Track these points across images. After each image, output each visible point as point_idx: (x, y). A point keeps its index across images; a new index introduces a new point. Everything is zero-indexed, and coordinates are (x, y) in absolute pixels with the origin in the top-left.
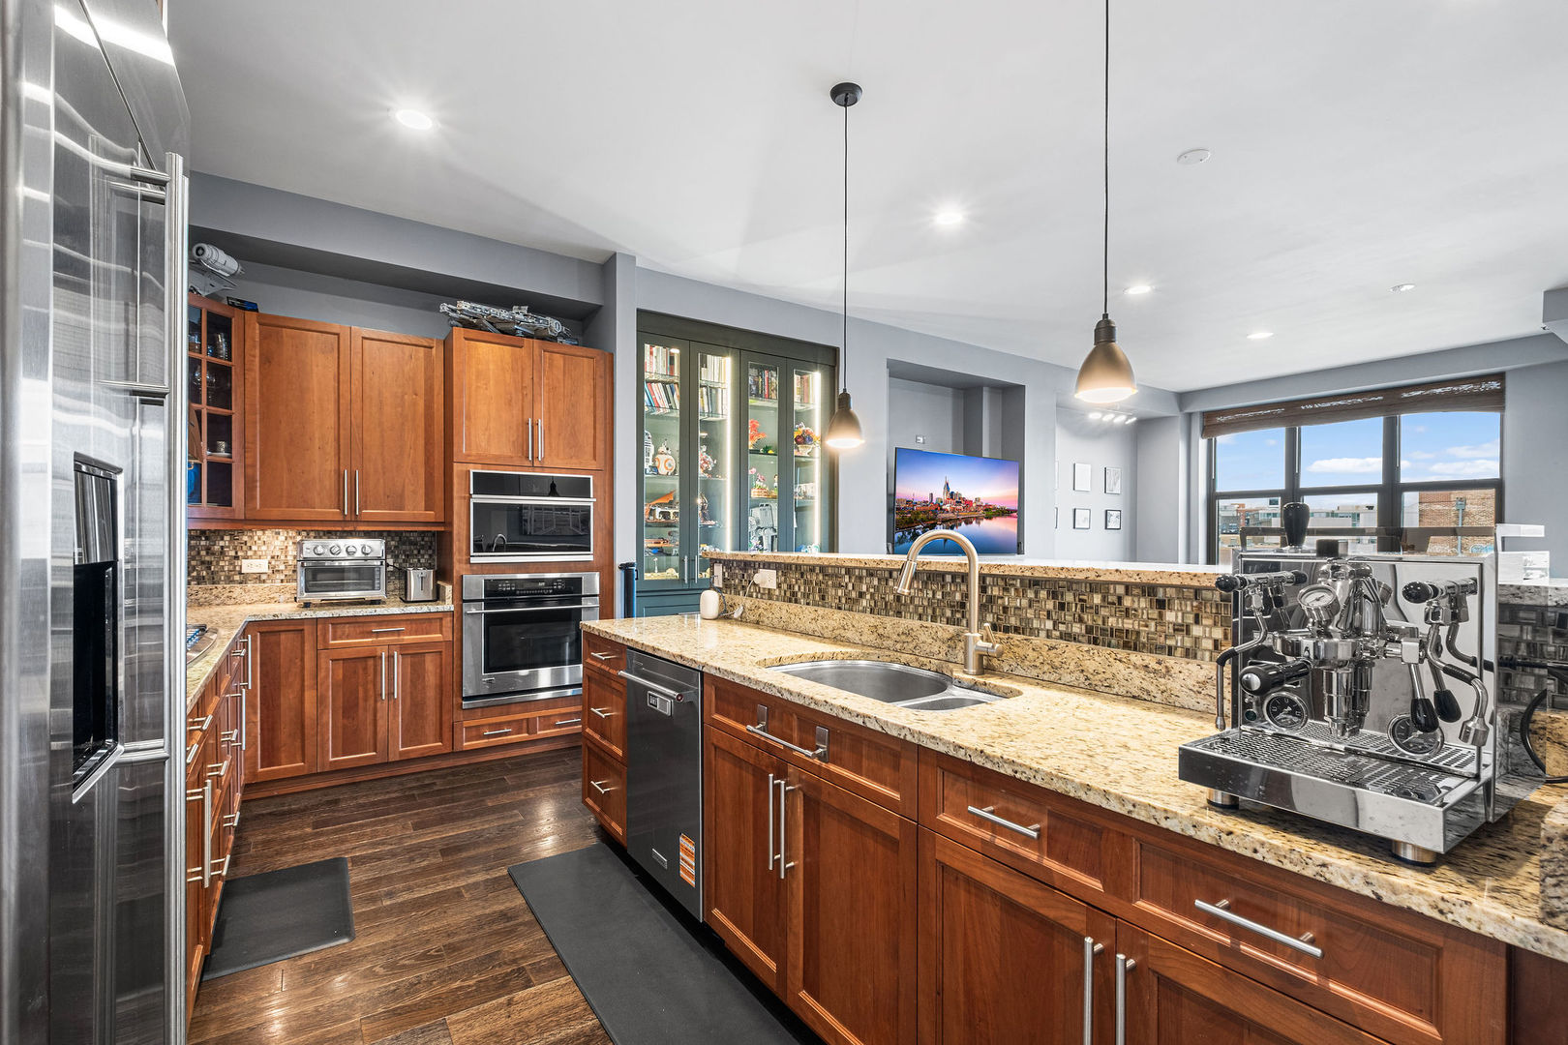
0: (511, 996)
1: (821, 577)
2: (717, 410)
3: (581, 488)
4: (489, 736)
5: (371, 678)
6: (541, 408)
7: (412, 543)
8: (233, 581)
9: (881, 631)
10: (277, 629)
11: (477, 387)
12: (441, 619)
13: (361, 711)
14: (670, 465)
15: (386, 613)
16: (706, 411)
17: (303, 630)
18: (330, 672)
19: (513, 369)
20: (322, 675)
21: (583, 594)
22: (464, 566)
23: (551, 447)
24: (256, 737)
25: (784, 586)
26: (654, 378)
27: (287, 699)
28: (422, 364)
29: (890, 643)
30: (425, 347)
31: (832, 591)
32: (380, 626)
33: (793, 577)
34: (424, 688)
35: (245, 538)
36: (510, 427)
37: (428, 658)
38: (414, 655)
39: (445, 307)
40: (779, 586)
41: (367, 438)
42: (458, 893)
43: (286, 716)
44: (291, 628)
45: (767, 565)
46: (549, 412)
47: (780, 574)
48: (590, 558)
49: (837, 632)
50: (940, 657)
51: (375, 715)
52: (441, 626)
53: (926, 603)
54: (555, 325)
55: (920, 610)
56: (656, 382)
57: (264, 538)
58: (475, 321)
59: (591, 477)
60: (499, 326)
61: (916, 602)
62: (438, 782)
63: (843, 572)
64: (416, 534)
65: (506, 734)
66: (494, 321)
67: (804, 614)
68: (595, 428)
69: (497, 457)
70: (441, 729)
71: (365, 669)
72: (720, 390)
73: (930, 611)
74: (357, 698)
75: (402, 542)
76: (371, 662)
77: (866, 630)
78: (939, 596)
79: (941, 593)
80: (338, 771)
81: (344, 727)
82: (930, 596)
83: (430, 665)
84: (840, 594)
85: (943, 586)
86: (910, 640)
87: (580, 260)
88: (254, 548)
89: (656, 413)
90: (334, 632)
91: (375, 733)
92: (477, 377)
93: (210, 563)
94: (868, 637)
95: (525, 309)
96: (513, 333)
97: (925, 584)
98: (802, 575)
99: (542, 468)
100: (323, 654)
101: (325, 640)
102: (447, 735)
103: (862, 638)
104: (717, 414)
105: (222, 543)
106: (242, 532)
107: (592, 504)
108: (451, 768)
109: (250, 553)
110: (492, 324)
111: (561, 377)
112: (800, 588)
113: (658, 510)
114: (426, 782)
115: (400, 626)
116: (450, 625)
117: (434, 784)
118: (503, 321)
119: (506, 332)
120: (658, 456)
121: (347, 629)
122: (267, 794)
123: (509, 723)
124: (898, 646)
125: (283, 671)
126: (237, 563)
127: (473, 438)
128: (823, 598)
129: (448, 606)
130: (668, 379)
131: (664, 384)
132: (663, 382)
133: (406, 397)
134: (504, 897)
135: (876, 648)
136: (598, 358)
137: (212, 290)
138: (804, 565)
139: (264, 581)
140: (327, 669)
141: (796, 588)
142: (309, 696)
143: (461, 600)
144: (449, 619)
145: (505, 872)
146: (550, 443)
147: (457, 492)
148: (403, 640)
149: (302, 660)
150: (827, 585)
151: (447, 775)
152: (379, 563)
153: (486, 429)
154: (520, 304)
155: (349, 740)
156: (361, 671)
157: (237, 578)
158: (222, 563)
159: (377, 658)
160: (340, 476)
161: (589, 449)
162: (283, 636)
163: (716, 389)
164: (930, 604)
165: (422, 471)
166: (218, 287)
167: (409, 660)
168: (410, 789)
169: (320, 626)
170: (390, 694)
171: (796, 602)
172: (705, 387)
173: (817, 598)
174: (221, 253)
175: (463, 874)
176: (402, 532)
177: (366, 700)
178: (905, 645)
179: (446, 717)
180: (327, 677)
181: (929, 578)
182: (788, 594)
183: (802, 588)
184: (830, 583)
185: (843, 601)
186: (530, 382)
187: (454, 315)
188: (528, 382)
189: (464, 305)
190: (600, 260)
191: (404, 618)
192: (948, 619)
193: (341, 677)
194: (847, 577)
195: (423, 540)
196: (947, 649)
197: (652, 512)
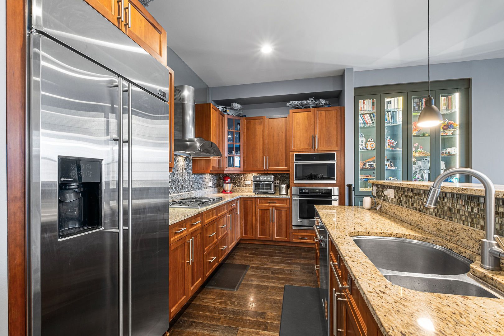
0: (259, 331)
1: (412, 194)
2: (396, 120)
3: (331, 157)
4: (301, 239)
5: (268, 215)
6: (317, 131)
7: (284, 177)
8: (244, 186)
9: (438, 227)
10: (247, 199)
11: (297, 127)
12: (286, 200)
13: (266, 225)
14: (372, 146)
15: (271, 197)
16: (391, 121)
17: (252, 200)
18: (258, 212)
19: (308, 119)
20: (257, 213)
21: (333, 195)
22: (293, 184)
23: (321, 144)
24: (243, 227)
25: (397, 197)
26: (365, 113)
27: (249, 218)
28: (284, 123)
29: (443, 235)
30: (285, 118)
31: (417, 202)
32: (270, 201)
33: (401, 193)
34: (282, 220)
35: (246, 175)
36: (307, 139)
37: (283, 211)
38: (279, 210)
39: (288, 104)
40: (395, 197)
41: (270, 147)
42: (268, 287)
43: (249, 223)
44: (250, 199)
45: (391, 187)
46: (320, 132)
47: (395, 191)
48: (335, 182)
49: (417, 223)
50: (474, 250)
51: (269, 226)
52: (286, 202)
53: (467, 214)
54: (323, 102)
55: (464, 218)
56: (366, 114)
57: (250, 175)
58: (297, 106)
59: (335, 153)
60: (304, 106)
61: (461, 213)
62: (284, 250)
63: (422, 192)
64: (285, 174)
65: (306, 239)
66: (302, 105)
67: (404, 212)
68: (337, 135)
69: (303, 149)
70: (287, 234)
71: (267, 213)
72: (398, 112)
73: (469, 220)
74: (265, 221)
75: (282, 176)
76: (268, 211)
77: (431, 225)
78: (475, 211)
79: (477, 209)
80: (260, 240)
81: (262, 228)
82: (470, 210)
83: (283, 213)
84: (420, 204)
85: (478, 205)
86: (455, 235)
87: (333, 76)
88: (248, 178)
89: (367, 126)
90: (259, 201)
91: (269, 231)
92: (297, 124)
93: (239, 182)
94: (432, 228)
95: (312, 99)
96: (309, 107)
97: (467, 202)
98: (404, 192)
99: (318, 151)
100: (257, 207)
101: (257, 204)
102: (288, 236)
103: (429, 229)
104: (396, 122)
105: (242, 177)
106: (245, 174)
107: (335, 163)
108: (290, 246)
109: (247, 179)
110: (302, 106)
111: (324, 119)
112: (403, 199)
113: (368, 164)
114: (281, 249)
115: (275, 201)
116: (289, 202)
117: (283, 250)
118: (305, 104)
119: (306, 108)
120: (368, 143)
121: (262, 201)
122: (245, 242)
123: (307, 236)
124: (448, 238)
125: (248, 210)
126: (245, 182)
127: (295, 144)
128: (413, 205)
129: (288, 196)
130: (372, 112)
131: (370, 114)
132: (369, 114)
133: (280, 134)
134: (278, 295)
135: (436, 236)
136: (338, 109)
137: (237, 114)
138: (405, 188)
139: (250, 187)
140: (258, 211)
141: (402, 199)
142: (254, 218)
143: (292, 195)
144: (289, 200)
145: (283, 286)
146: (320, 142)
147: (291, 161)
148: (276, 205)
149: (252, 208)
150: (415, 198)
151: (287, 248)
152: (271, 182)
153: (299, 140)
154: (311, 97)
155: (263, 232)
156: (266, 213)
157: (245, 186)
158: (242, 182)
159: (269, 210)
160: (263, 158)
161: (335, 143)
162: (248, 201)
163: (396, 112)
164: (470, 215)
165: (284, 155)
166: (239, 113)
167: (278, 211)
168: (277, 250)
169: (256, 200)
170: (273, 221)
171: (402, 205)
172: (390, 111)
173: (411, 205)
174: (237, 104)
175: (273, 282)
176: (281, 173)
177: (267, 221)
178: (452, 238)
179: (288, 230)
180: (258, 214)
181: (469, 199)
182: (399, 202)
183: (404, 199)
184: (416, 197)
185: (422, 207)
186: (313, 123)
187: (291, 106)
188: (312, 123)
189: (292, 102)
190: (340, 74)
191: (276, 199)
192: (482, 226)
193: (261, 214)
194: (423, 195)
195: (287, 176)
196: (479, 246)
197: (364, 165)
